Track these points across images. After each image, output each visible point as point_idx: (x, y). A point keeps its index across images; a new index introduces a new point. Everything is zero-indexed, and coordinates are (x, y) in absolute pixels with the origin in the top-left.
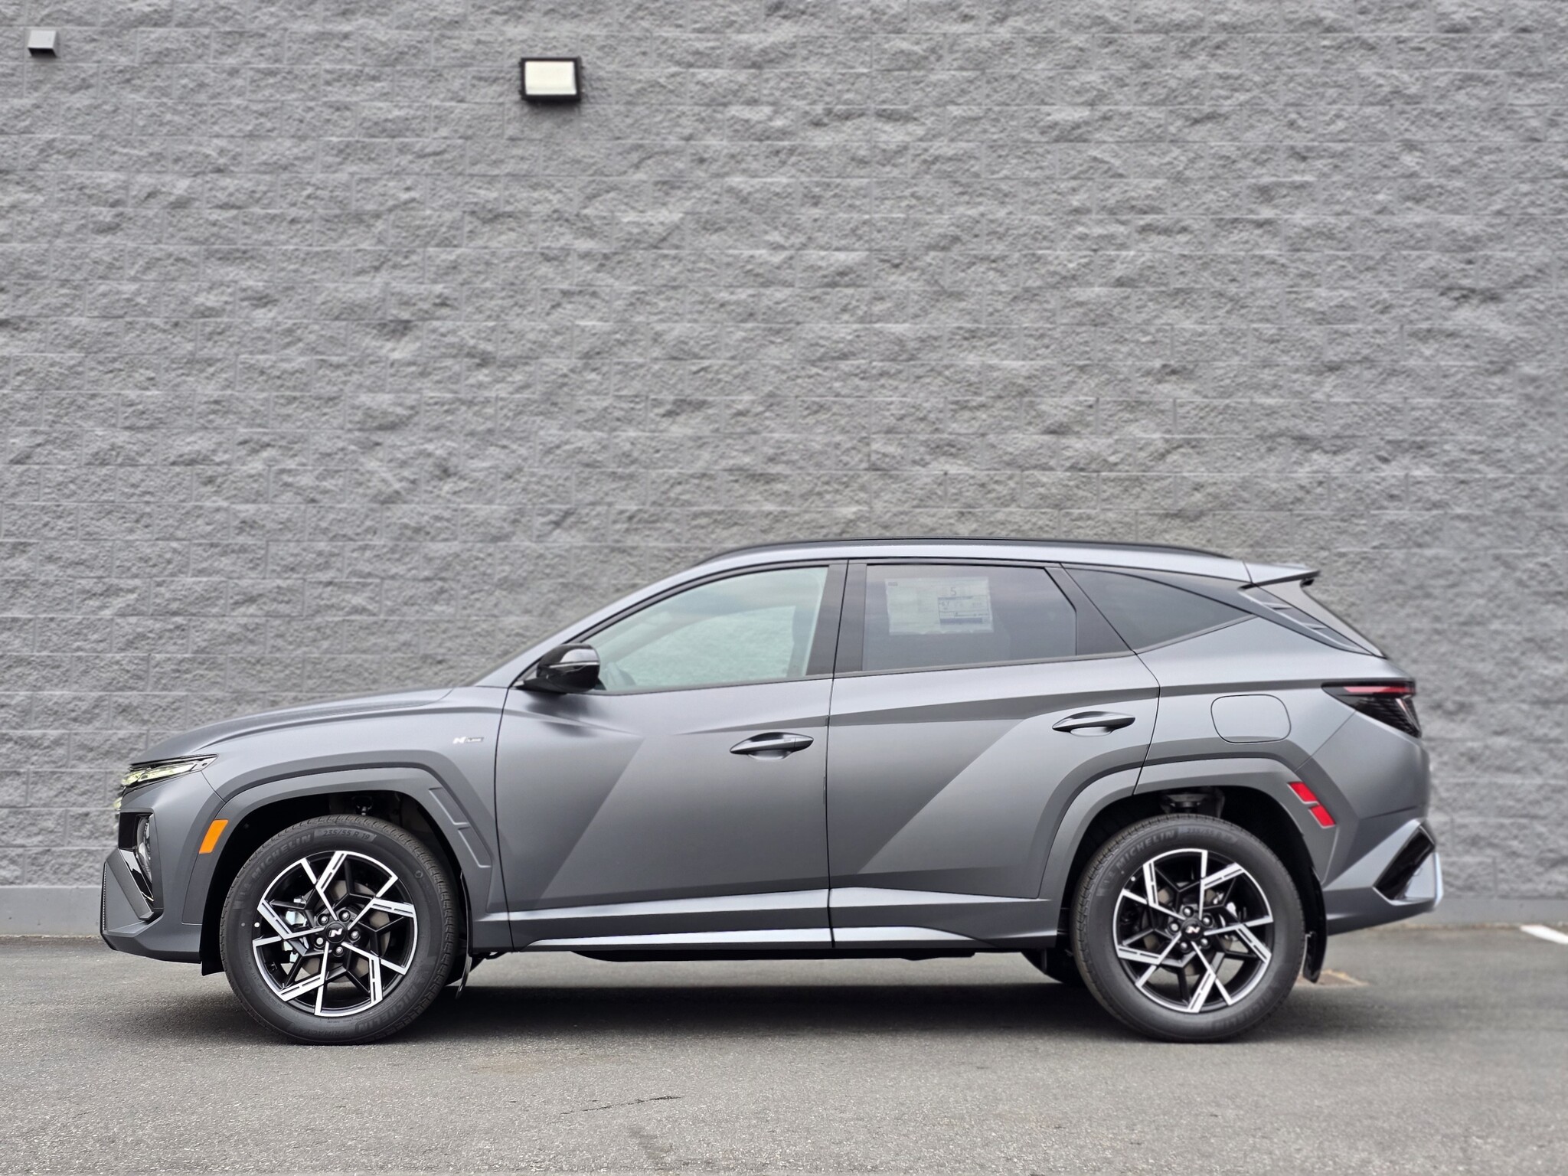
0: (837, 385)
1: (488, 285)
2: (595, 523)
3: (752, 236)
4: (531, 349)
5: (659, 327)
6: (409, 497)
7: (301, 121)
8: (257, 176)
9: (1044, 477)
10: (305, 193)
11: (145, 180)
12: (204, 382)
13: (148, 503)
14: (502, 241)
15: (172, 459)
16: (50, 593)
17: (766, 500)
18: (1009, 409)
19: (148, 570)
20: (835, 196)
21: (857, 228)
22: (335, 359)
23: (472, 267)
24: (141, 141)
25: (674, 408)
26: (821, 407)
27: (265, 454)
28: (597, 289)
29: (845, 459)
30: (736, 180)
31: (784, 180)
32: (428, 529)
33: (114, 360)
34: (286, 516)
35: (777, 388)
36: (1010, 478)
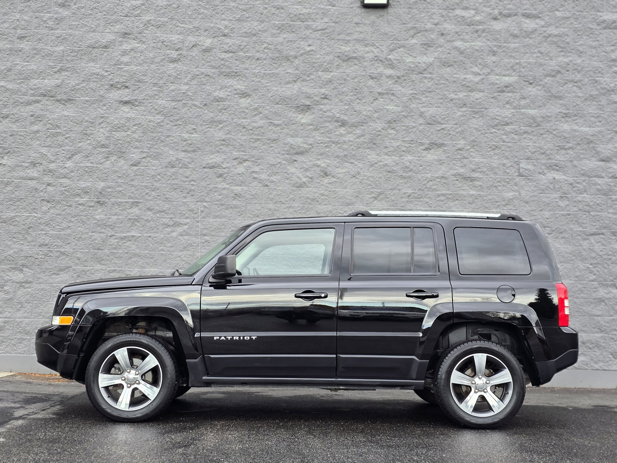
0: (504, 137)
1: (345, 89)
2: (393, 198)
3: (465, 69)
4: (365, 119)
5: (422, 110)
6: (310, 185)
7: (262, 14)
8: (242, 38)
9: (599, 181)
10: (263, 46)
11: (191, 39)
12: (218, 131)
13: (193, 185)
14: (351, 70)
15: (204, 165)
16: (149, 224)
17: (471, 189)
18: (583, 149)
19: (193, 215)
20: (504, 51)
21: (513, 66)
22: (276, 122)
23: (338, 81)
24: (190, 21)
25: (429, 146)
26: (497, 147)
27: (245, 164)
28: (394, 92)
29: (508, 171)
30: (458, 44)
31: (480, 44)
32: (318, 200)
33: (178, 120)
34: (254, 192)
35: (476, 138)
36: (584, 181)
